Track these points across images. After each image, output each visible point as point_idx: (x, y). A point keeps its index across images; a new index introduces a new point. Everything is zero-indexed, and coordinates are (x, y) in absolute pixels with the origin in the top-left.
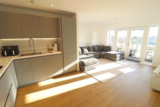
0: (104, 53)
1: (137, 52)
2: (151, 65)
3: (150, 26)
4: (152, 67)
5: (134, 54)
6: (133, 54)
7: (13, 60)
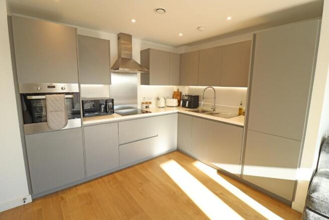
7: (178, 113)
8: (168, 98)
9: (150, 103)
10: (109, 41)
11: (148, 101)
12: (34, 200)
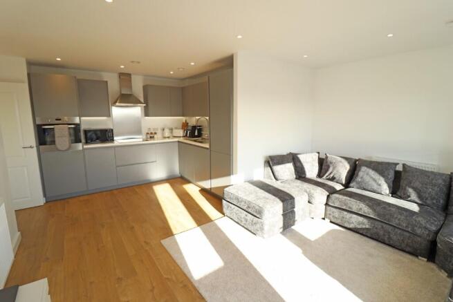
7: (179, 142)
8: (176, 128)
9: (155, 133)
10: (107, 82)
11: (153, 132)
12: (47, 202)
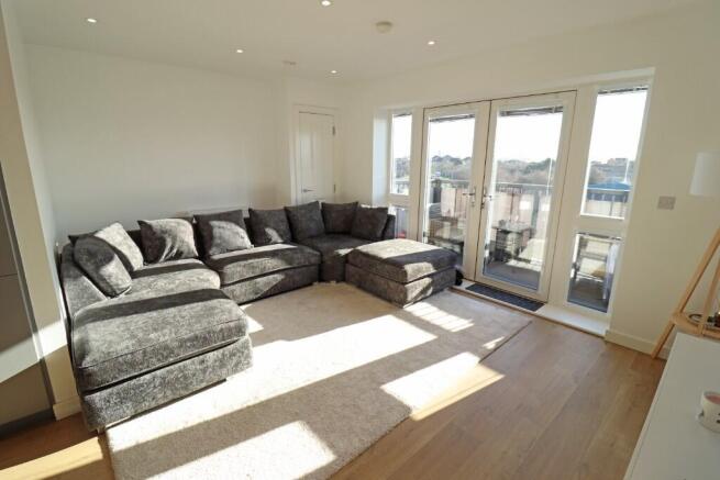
0: (343, 252)
1: (537, 235)
2: (601, 329)
3: (597, 88)
4: (607, 342)
5: (517, 252)
6: (513, 253)
